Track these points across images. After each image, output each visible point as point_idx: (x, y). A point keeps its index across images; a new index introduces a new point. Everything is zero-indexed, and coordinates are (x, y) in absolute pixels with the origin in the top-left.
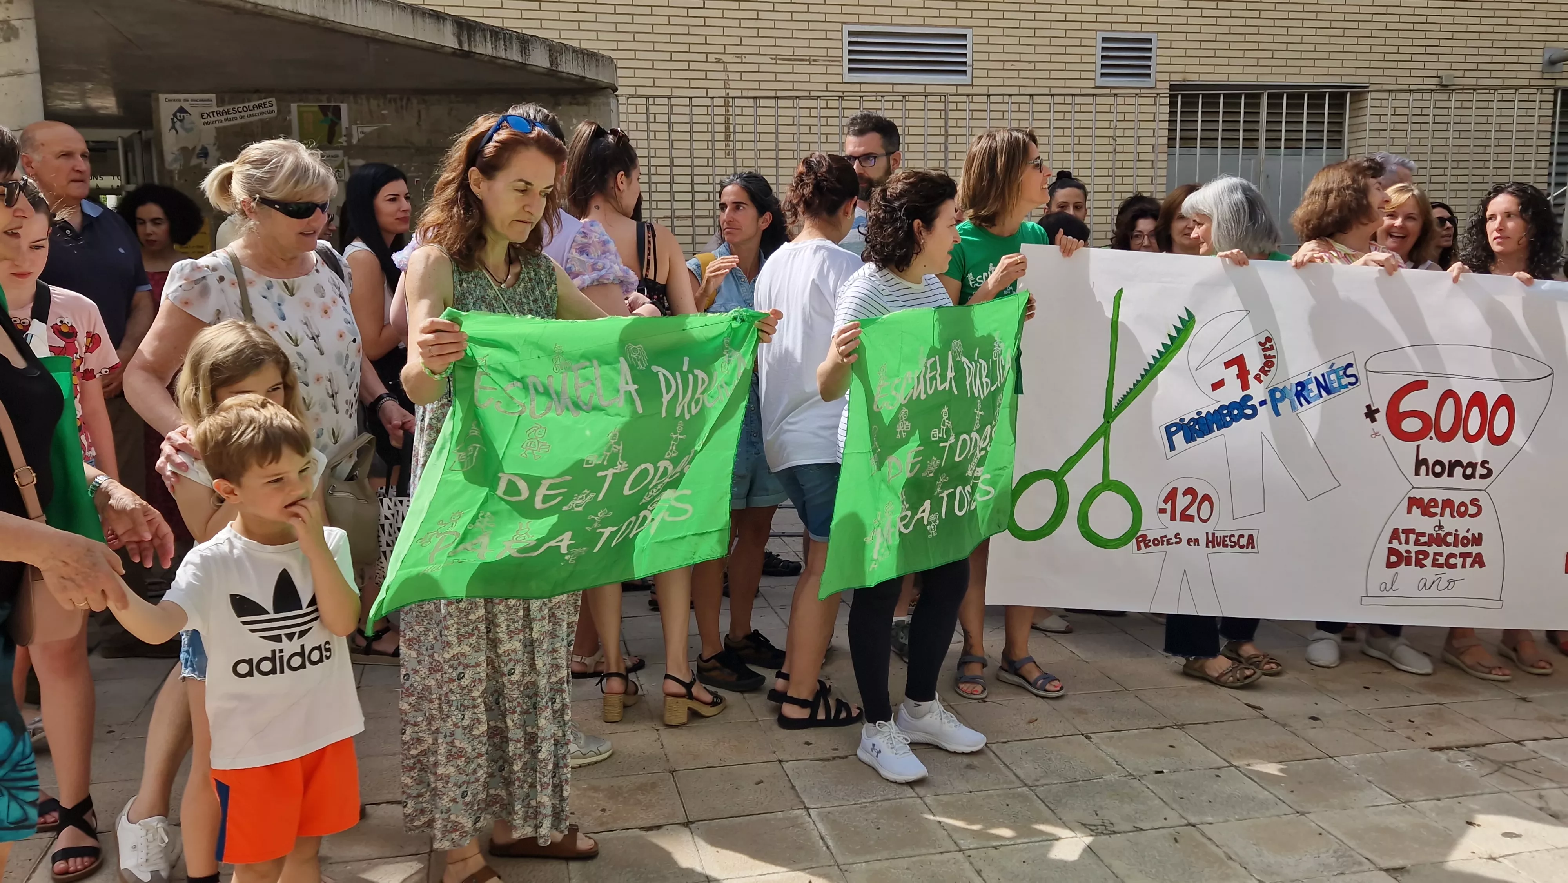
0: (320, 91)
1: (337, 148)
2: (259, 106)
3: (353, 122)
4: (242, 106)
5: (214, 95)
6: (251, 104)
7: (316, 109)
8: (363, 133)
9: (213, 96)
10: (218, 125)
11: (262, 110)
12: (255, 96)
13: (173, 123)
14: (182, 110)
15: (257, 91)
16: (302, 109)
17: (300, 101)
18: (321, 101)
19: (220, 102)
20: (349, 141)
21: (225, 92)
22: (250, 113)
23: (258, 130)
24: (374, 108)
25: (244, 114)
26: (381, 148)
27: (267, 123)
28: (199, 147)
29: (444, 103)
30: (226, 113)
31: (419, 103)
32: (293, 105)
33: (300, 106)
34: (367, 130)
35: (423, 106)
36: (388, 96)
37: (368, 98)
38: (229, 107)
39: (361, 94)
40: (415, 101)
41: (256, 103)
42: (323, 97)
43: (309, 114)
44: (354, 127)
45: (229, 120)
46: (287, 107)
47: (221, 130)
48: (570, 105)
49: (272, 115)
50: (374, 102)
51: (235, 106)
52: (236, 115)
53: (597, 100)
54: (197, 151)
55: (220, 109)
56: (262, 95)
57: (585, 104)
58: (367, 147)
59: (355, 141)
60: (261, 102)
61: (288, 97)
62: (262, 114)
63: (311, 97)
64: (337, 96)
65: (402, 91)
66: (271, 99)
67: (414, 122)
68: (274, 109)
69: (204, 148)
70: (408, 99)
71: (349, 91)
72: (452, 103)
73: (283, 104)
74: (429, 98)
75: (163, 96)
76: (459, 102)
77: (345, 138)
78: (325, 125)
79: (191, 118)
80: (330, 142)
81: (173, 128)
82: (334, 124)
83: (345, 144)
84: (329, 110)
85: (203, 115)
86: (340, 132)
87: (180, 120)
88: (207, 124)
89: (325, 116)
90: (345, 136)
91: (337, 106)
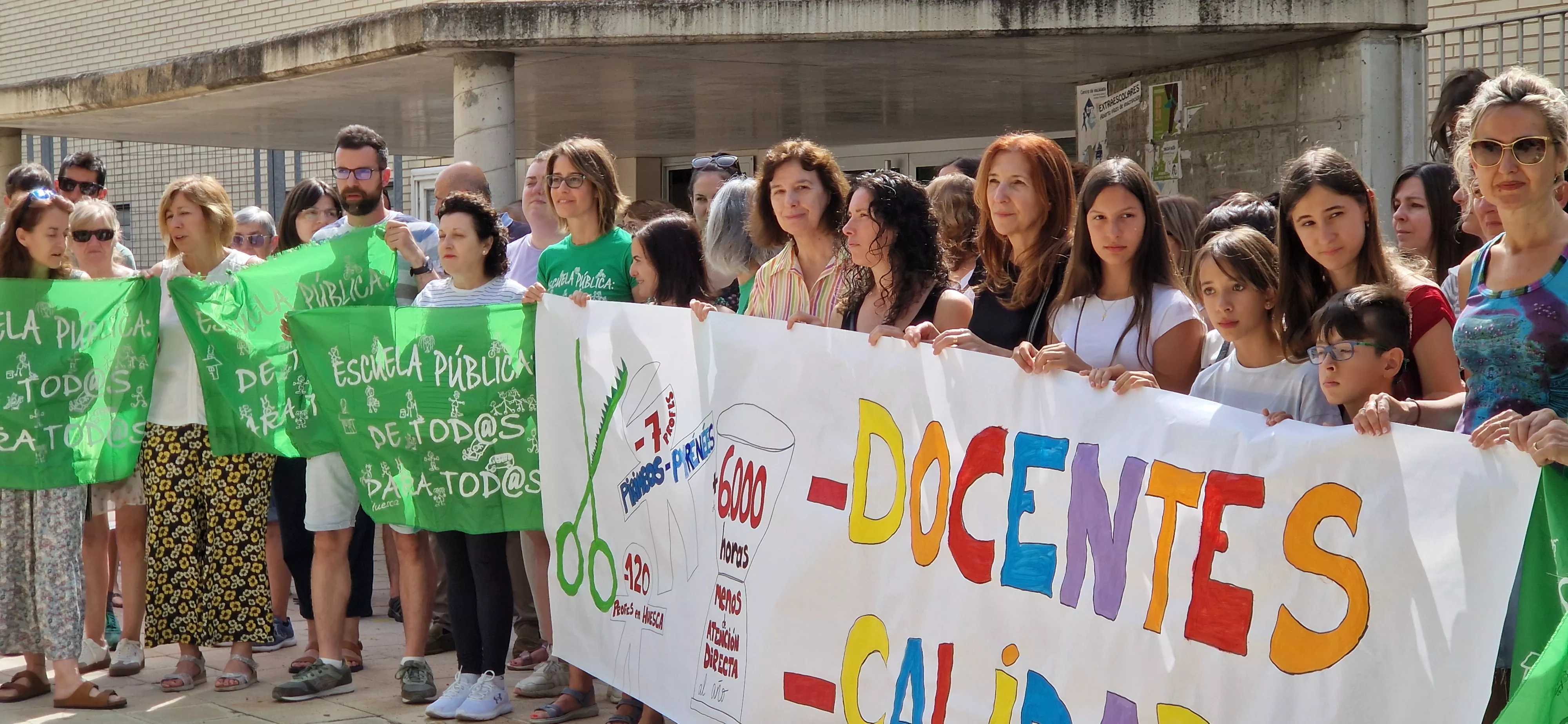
0: (1167, 68)
1: (1174, 138)
2: (1130, 93)
3: (1185, 105)
4: (1121, 93)
5: (1106, 83)
6: (1126, 90)
7: (1163, 91)
8: (1190, 116)
9: (1104, 84)
10: (1108, 118)
11: (1134, 96)
12: (1129, 80)
13: (1084, 118)
14: (1089, 104)
15: (1131, 75)
16: (1157, 91)
17: (1155, 82)
18: (1165, 80)
19: (1110, 91)
20: (1181, 128)
21: (1113, 79)
22: (1126, 101)
23: (1129, 121)
24: (1198, 84)
25: (1123, 103)
26: (1201, 134)
27: (1135, 111)
28: (1097, 146)
29: (1243, 70)
30: (1113, 103)
31: (1226, 73)
32: (1151, 88)
33: (1154, 88)
34: (1193, 111)
35: (1229, 76)
36: (1207, 67)
37: (1194, 71)
38: (1115, 95)
39: (1190, 67)
40: (1224, 71)
41: (1129, 88)
42: (1168, 75)
43: (1159, 99)
44: (1186, 109)
45: (1114, 111)
46: (1147, 91)
47: (1110, 124)
48: (1331, 58)
49: (1138, 102)
50: (1198, 77)
51: (1118, 94)
52: (1118, 105)
53: (1351, 49)
54: (1096, 150)
55: (1110, 98)
56: (1133, 78)
57: (1342, 56)
58: (1193, 135)
59: (1185, 127)
60: (1132, 87)
61: (1148, 78)
62: (1133, 101)
63: (1161, 76)
64: (1176, 72)
65: (1216, 57)
66: (1139, 83)
67: (1222, 97)
68: (1139, 94)
69: (1100, 146)
70: (1220, 69)
71: (1185, 65)
72: (1247, 69)
73: (1145, 88)
74: (1233, 65)
75: (1079, 88)
76: (1252, 67)
77: (1179, 124)
78: (1168, 110)
79: (1094, 111)
80: (1170, 131)
81: (1084, 124)
82: (1173, 108)
83: (1179, 132)
84: (1171, 91)
85: (1100, 107)
86: (1177, 118)
87: (1088, 115)
88: (1102, 117)
89: (1169, 98)
90: (1179, 121)
91: (1176, 85)
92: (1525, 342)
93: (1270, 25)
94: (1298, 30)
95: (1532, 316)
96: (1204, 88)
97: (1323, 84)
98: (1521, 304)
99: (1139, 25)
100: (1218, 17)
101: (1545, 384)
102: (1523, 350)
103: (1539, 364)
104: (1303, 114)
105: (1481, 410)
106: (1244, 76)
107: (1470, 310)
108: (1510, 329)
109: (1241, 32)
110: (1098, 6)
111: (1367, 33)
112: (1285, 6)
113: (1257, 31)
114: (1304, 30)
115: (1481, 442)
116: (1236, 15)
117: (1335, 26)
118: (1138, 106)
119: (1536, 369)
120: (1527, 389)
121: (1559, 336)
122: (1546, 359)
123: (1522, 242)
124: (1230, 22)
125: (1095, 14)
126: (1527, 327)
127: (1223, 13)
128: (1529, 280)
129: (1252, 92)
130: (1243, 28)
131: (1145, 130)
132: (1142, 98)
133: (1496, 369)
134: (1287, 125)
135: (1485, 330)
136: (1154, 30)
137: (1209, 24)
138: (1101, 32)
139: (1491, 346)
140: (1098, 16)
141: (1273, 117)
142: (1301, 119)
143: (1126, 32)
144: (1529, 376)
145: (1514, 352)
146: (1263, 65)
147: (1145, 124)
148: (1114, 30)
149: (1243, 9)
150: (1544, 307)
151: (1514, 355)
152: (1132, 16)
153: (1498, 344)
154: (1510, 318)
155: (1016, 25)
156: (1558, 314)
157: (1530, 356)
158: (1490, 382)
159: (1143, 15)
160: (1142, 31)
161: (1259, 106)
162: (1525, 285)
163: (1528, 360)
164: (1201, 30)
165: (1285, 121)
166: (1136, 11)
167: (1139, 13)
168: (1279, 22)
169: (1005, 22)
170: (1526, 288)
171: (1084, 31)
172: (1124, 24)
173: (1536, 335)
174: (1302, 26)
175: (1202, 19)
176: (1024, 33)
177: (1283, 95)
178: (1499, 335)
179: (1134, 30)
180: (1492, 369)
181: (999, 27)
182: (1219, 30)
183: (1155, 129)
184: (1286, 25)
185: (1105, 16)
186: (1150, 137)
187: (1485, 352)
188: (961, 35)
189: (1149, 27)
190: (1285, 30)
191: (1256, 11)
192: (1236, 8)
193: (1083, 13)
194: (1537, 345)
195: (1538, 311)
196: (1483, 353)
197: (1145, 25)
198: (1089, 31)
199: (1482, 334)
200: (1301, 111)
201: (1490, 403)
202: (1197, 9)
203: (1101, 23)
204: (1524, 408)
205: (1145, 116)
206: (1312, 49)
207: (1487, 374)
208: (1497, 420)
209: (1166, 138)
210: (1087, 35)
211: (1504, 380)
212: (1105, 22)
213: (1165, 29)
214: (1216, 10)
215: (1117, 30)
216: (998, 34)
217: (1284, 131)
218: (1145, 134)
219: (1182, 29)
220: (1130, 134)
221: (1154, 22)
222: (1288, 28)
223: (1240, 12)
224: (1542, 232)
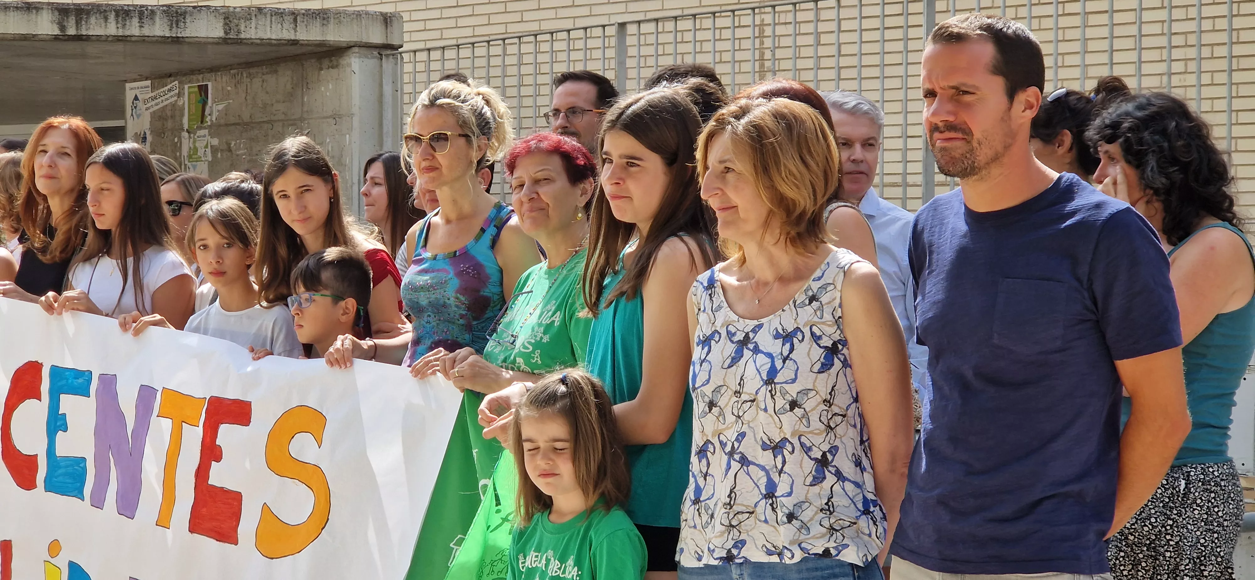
0: (200, 71)
1: (205, 128)
2: (170, 90)
3: (214, 102)
4: (162, 90)
5: (150, 81)
6: (166, 88)
7: (196, 89)
8: (218, 111)
9: (148, 83)
10: (151, 110)
11: (172, 93)
12: (169, 80)
13: (132, 110)
14: (136, 98)
15: (170, 76)
17: (190, 82)
18: (199, 81)
19: (153, 88)
20: (211, 120)
21: (155, 78)
22: (166, 97)
23: (169, 113)
24: (224, 85)
25: (163, 98)
26: (227, 125)
27: (174, 105)
28: (142, 133)
29: (260, 75)
30: (155, 98)
31: (247, 77)
32: (186, 87)
33: (189, 87)
34: (220, 107)
35: (249, 80)
36: (232, 71)
37: (221, 74)
38: (157, 92)
39: (219, 71)
40: (245, 75)
41: (169, 87)
42: (200, 77)
43: (193, 96)
44: (214, 105)
45: (157, 105)
46: (183, 89)
47: (153, 114)
48: (328, 68)
49: (176, 98)
50: (224, 79)
51: (159, 91)
52: (160, 100)
53: (344, 61)
54: (142, 136)
55: (153, 94)
56: (172, 79)
57: (337, 66)
58: (220, 126)
59: (214, 119)
60: (171, 85)
61: (184, 79)
62: (172, 97)
63: (194, 77)
64: (208, 75)
65: (239, 64)
66: (176, 82)
67: (244, 95)
68: (177, 91)
69: (145, 133)
70: (242, 73)
71: (213, 69)
72: (263, 74)
73: (181, 87)
74: (252, 71)
75: (128, 85)
76: (267, 73)
77: (209, 117)
78: (200, 105)
79: (140, 104)
80: (202, 122)
81: (132, 115)
82: (205, 103)
83: (209, 123)
84: (203, 90)
85: (145, 101)
86: (207, 112)
87: (135, 107)
88: (147, 109)
89: (201, 96)
90: (210, 115)
91: (207, 86)
92: (453, 295)
93: (280, 40)
94: (302, 45)
95: (459, 274)
96: (229, 88)
97: (323, 89)
98: (451, 265)
99: (174, 35)
100: (239, 32)
101: (468, 328)
102: (452, 301)
103: (464, 313)
104: (307, 112)
105: (421, 348)
106: (261, 80)
107: (414, 268)
108: (442, 284)
109: (257, 44)
110: (141, 19)
111: (356, 49)
112: (292, 25)
113: (271, 45)
114: (307, 45)
115: (419, 373)
116: (253, 31)
117: (331, 43)
118: (176, 101)
119: (462, 316)
120: (455, 332)
121: (479, 291)
122: (469, 309)
123: (453, 216)
124: (248, 36)
125: (138, 25)
126: (455, 283)
127: (242, 28)
128: (457, 246)
129: (267, 93)
130: (259, 41)
131: (181, 121)
132: (179, 95)
133: (433, 316)
134: (295, 120)
135: (424, 285)
136: (187, 40)
137: (232, 37)
138: (144, 40)
139: (428, 298)
140: (141, 27)
141: (283, 113)
142: (305, 116)
143: (164, 40)
144: (457, 321)
145: (445, 302)
146: (276, 72)
147: (182, 115)
148: (154, 39)
149: (259, 27)
150: (468, 268)
151: (444, 306)
152: (168, 28)
153: (433, 296)
154: (442, 275)
155: (71, 31)
156: (479, 274)
157: (457, 306)
158: (428, 325)
159: (177, 27)
160: (177, 41)
161: (272, 105)
162: (454, 250)
163: (456, 309)
164: (225, 41)
165: (293, 117)
166: (172, 24)
167: (174, 25)
168: (287, 38)
169: (62, 28)
170: (456, 252)
171: (129, 38)
172: (162, 34)
173: (462, 290)
174: (306, 42)
175: (226, 33)
176: (78, 38)
177: (292, 96)
178: (435, 289)
179: (170, 39)
180: (429, 316)
181: (57, 32)
182: (239, 42)
183: (189, 120)
184: (294, 40)
185: (146, 26)
186: (186, 127)
187: (424, 302)
188: (25, 38)
189: (183, 37)
190: (292, 45)
191: (269, 28)
192: (253, 25)
193: (128, 23)
194: (462, 298)
195: (463, 271)
196: (422, 303)
197: (179, 35)
198: (133, 39)
199: (422, 288)
200: (305, 109)
201: (428, 342)
202: (221, 24)
203: (143, 32)
204: (452, 346)
205: (182, 109)
206: (313, 61)
207: (426, 319)
208: (430, 356)
209: (200, 128)
210: (131, 41)
211: (438, 324)
212: (146, 31)
213: (197, 39)
214: (237, 26)
215: (156, 38)
216: (56, 38)
217: (292, 125)
218: (182, 125)
219: (209, 40)
220: (170, 124)
221: (187, 33)
222: (295, 43)
223: (256, 28)
224: (467, 208)
